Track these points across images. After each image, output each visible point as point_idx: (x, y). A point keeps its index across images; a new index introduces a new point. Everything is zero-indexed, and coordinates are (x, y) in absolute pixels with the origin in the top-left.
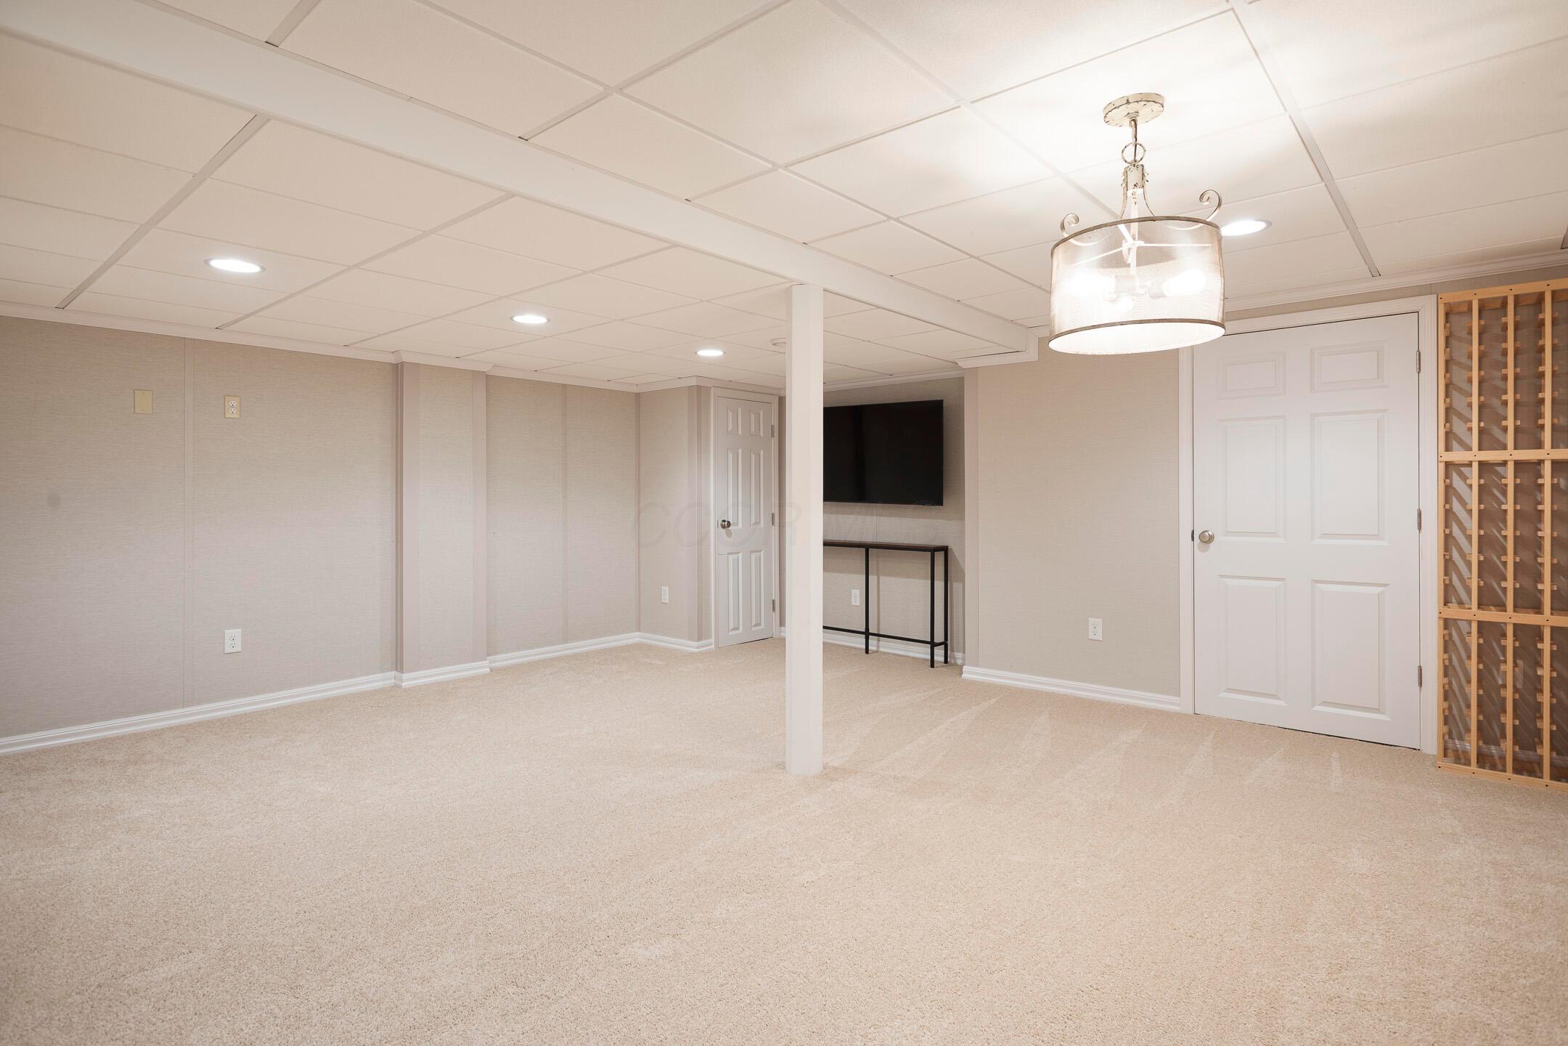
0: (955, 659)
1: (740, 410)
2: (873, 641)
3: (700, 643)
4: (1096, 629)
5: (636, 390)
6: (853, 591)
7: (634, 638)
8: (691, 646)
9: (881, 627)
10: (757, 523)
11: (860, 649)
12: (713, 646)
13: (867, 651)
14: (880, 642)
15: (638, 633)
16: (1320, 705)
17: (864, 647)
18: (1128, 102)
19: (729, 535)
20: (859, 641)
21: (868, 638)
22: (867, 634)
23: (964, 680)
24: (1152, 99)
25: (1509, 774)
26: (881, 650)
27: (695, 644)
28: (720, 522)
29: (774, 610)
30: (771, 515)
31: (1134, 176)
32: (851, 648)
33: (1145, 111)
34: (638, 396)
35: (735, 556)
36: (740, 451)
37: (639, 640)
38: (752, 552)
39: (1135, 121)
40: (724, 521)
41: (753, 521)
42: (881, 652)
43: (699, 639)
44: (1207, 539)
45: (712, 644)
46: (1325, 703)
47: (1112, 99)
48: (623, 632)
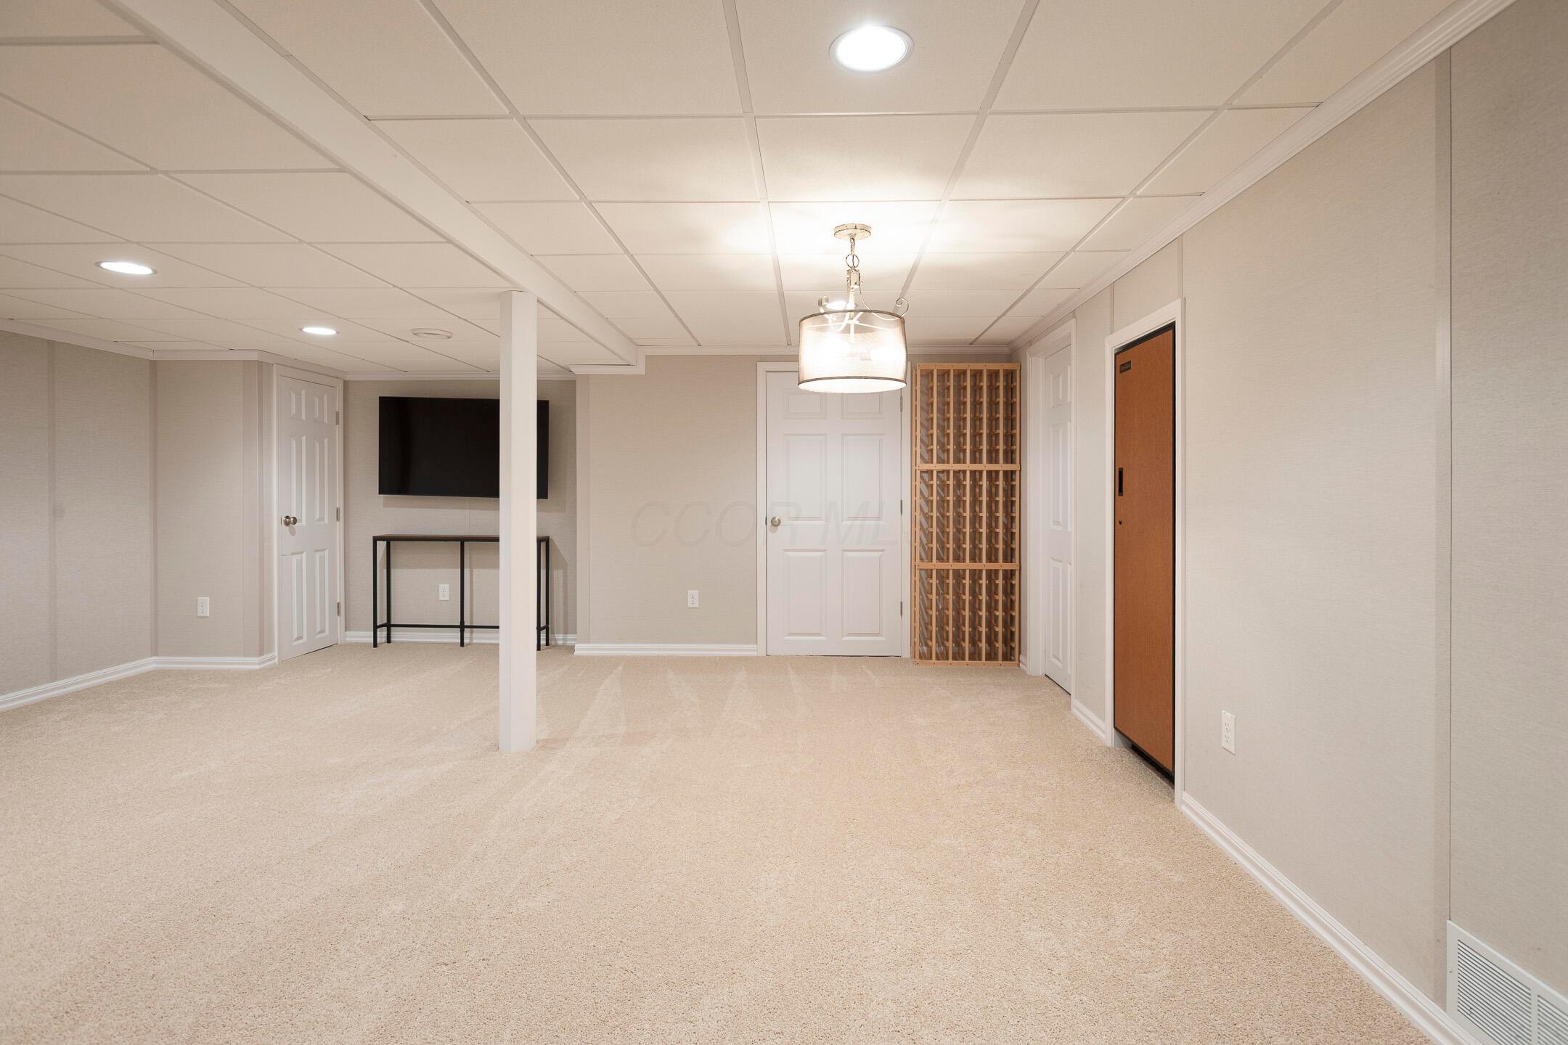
0: (556, 640)
1: (303, 393)
2: (467, 632)
3: (261, 658)
4: (693, 598)
5: (151, 356)
6: (441, 586)
7: (150, 664)
8: (252, 663)
9: (475, 619)
10: (322, 519)
11: (455, 644)
12: (276, 660)
13: (462, 644)
14: (474, 634)
15: (154, 658)
16: (847, 636)
17: (459, 641)
18: (856, 228)
19: (293, 533)
20: (454, 636)
21: (464, 630)
22: (462, 627)
23: (578, 657)
24: (866, 229)
25: (950, 660)
26: (474, 641)
27: (256, 659)
28: (284, 519)
29: (339, 613)
30: (336, 511)
31: (854, 277)
32: (445, 643)
33: (859, 234)
34: (154, 364)
35: (298, 557)
36: (304, 438)
37: (154, 665)
38: (316, 551)
39: (853, 239)
40: (287, 517)
41: (317, 516)
42: (476, 644)
43: (261, 653)
44: (775, 524)
45: (274, 658)
46: (849, 634)
47: (845, 223)
48: (133, 659)
